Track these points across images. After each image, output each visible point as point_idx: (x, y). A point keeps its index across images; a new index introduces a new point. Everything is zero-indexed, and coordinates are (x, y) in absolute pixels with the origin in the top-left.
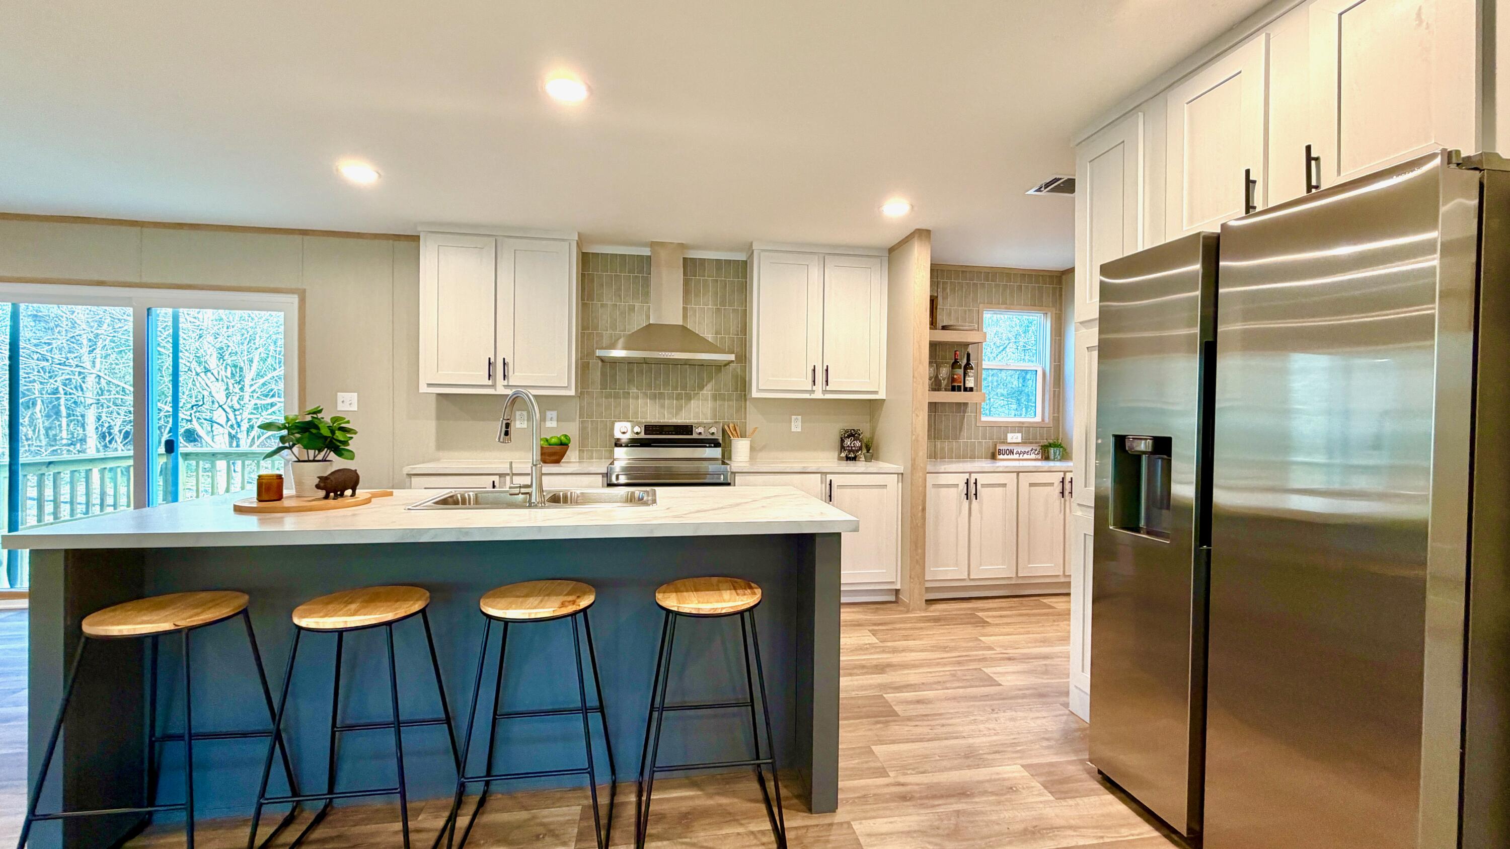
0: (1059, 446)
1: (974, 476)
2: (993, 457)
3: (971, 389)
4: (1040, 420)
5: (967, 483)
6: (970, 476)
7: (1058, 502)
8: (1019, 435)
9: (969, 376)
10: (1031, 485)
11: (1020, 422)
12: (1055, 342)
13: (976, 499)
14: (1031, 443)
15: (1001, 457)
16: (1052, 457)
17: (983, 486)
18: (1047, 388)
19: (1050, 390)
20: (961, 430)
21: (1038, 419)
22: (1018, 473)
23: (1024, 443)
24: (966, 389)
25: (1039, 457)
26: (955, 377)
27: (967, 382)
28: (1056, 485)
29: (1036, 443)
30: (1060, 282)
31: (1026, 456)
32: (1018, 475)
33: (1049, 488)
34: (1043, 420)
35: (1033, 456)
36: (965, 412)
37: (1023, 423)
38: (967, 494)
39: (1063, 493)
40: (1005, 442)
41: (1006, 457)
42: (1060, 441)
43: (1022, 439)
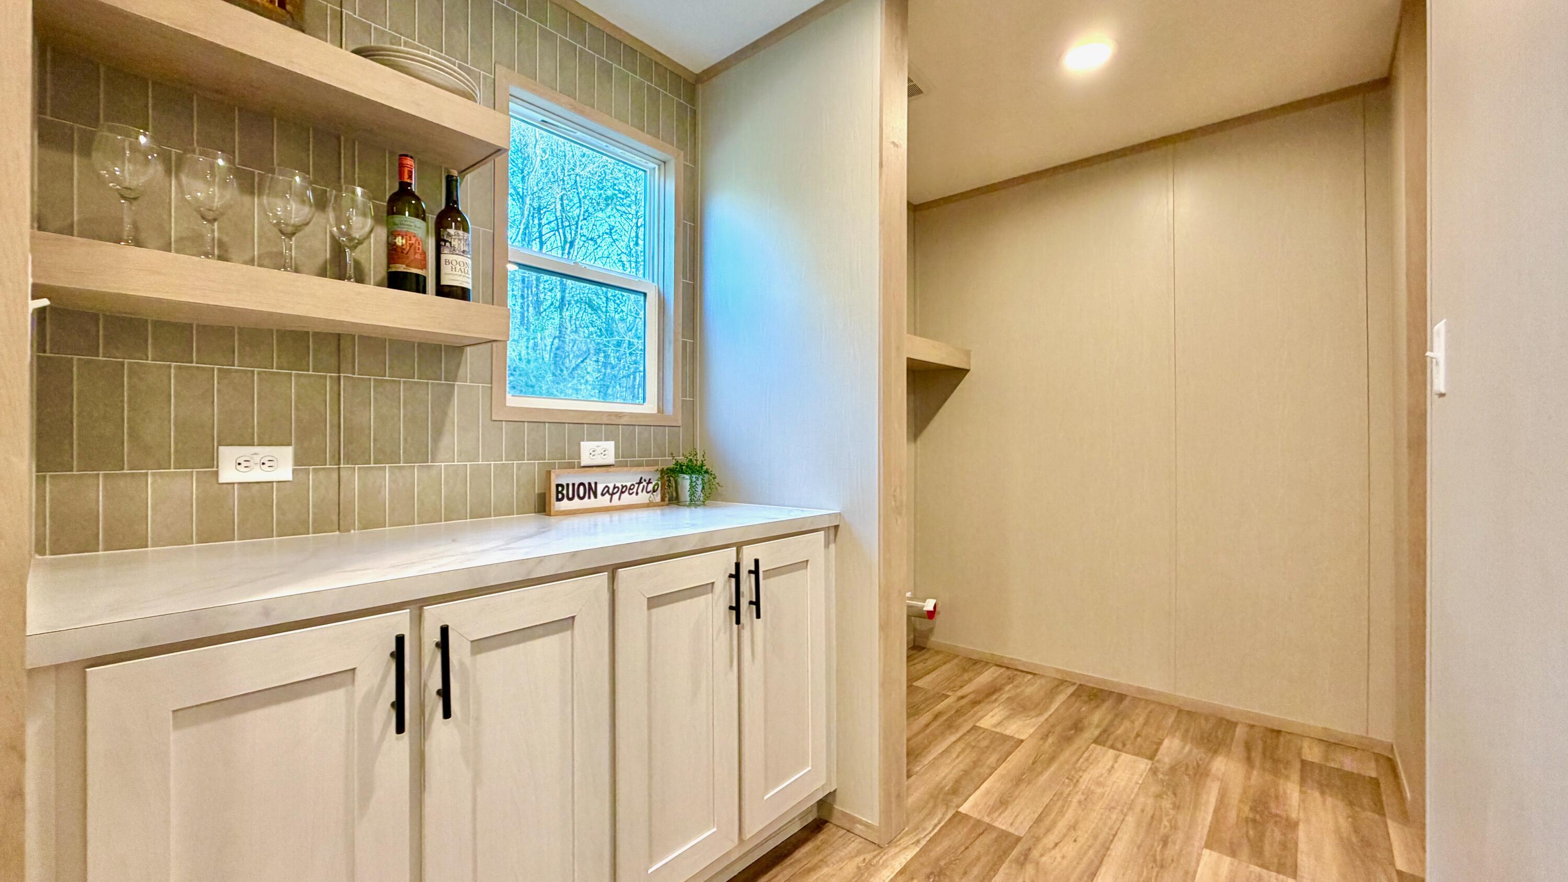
0: (693, 468)
1: (435, 616)
2: (542, 507)
3: (462, 294)
4: (655, 411)
5: (399, 655)
6: (418, 620)
7: (723, 638)
8: (610, 445)
9: (453, 251)
10: (654, 602)
11: (610, 414)
12: (685, 232)
13: (447, 714)
14: (639, 465)
15: (565, 505)
16: (685, 495)
17: (480, 645)
18: (670, 335)
19: (676, 340)
20: (438, 433)
21: (650, 407)
22: (613, 570)
23: (621, 464)
24: (444, 291)
25: (657, 497)
26: (399, 241)
27: (445, 269)
28: (719, 587)
29: (649, 464)
30: (692, 98)
31: (627, 499)
32: (613, 579)
33: (702, 601)
34: (661, 410)
35: (643, 497)
36: (452, 376)
37: (619, 415)
38: (399, 705)
39: (736, 609)
40: (573, 465)
41: (576, 504)
42: (699, 457)
43: (617, 456)
